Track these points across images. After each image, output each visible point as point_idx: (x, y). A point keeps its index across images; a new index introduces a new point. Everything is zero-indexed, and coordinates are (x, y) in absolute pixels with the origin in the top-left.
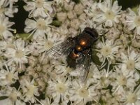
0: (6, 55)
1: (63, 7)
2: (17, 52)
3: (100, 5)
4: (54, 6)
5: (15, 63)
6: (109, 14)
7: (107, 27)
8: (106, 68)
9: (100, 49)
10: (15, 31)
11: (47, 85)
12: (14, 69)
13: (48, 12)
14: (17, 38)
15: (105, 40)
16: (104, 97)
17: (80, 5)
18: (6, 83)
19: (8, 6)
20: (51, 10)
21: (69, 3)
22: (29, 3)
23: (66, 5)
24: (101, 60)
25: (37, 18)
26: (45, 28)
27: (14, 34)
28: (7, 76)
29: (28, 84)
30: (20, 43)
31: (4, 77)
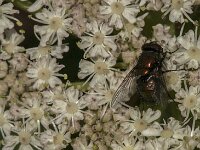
0: (54, 110)
3: (181, 40)
4: (118, 42)
6: (194, 51)
7: (190, 70)
8: (190, 124)
9: (181, 99)
12: (64, 128)
13: (111, 50)
14: (68, 87)
15: (189, 86)
21: (138, 38)
22: (84, 39)
24: (184, 115)
25: (96, 58)
27: (64, 81)
30: (72, 93)
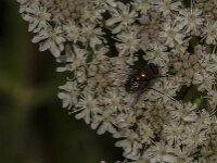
1: (179, 57)
11: (162, 128)
16: (213, 142)
17: (194, 56)
18: (125, 125)
20: (168, 60)
28: (126, 119)
29: (145, 127)
31: (123, 120)
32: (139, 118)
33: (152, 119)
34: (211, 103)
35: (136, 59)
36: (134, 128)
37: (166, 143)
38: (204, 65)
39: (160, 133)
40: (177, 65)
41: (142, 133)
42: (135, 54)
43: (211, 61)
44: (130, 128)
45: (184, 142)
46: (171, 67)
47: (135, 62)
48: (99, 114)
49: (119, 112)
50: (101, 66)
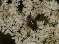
1: (36, 3)
2: (19, 20)
5: (19, 23)
10: (19, 12)
11: (30, 32)
16: (51, 36)
17: (43, 2)
18: (15, 31)
19: (16, 2)
20: (32, 4)
23: (38, 2)
26: (30, 11)
28: (16, 28)
29: (23, 31)
31: (15, 29)
32: (21, 28)
33: (26, 28)
34: (50, 21)
35: (19, 4)
36: (19, 31)
37: (32, 37)
38: (46, 6)
39: (29, 33)
40: (36, 6)
41: (22, 33)
42: (19, 2)
43: (50, 4)
44: (18, 32)
45: (39, 37)
46: (34, 7)
47: (19, 5)
48: (5, 26)
49: (13, 25)
50: (5, 7)
